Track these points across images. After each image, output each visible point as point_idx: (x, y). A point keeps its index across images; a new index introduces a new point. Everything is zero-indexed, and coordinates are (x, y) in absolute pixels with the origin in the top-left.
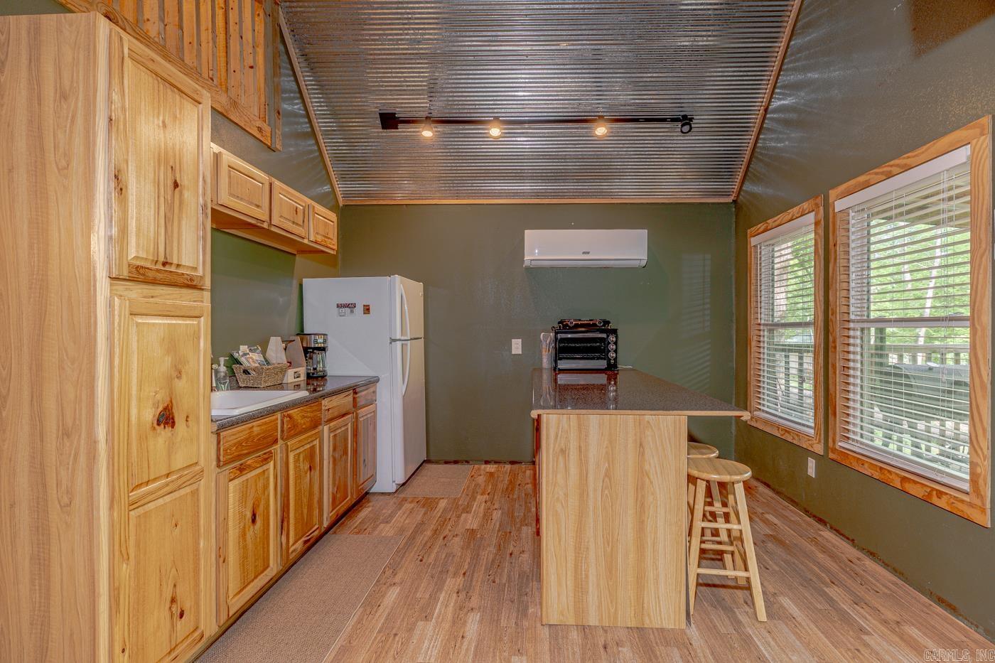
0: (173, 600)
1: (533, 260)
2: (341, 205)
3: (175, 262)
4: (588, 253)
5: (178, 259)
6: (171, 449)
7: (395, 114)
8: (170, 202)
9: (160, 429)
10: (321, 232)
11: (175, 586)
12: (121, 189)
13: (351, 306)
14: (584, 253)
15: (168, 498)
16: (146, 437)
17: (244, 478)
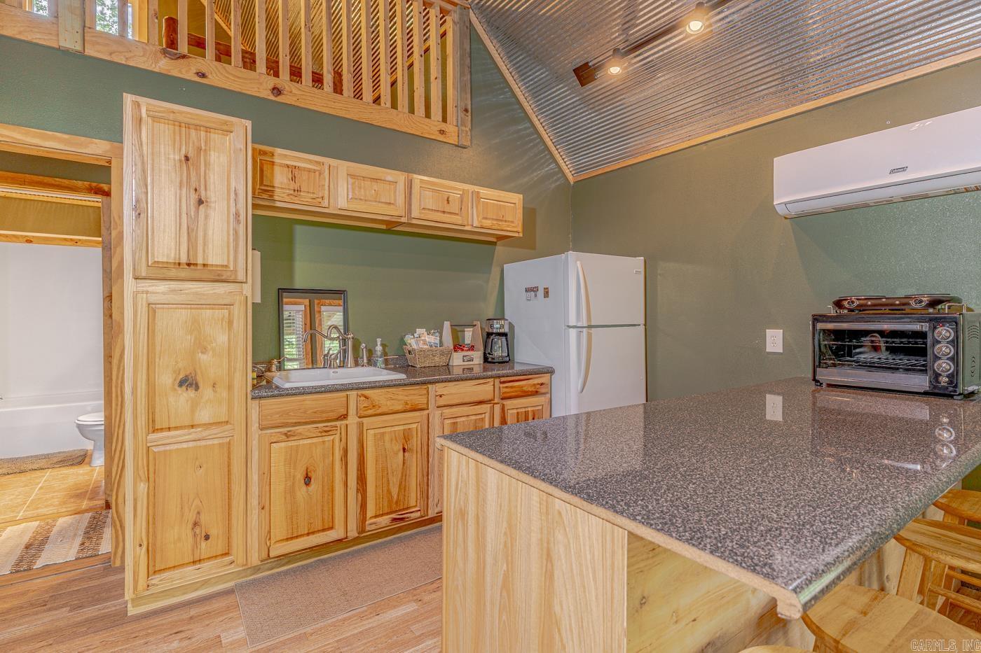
0: (195, 524)
1: (790, 202)
2: (572, 183)
3: (200, 261)
4: (904, 169)
5: (204, 259)
6: (194, 406)
7: (587, 63)
8: (193, 217)
9: (180, 390)
10: (490, 216)
11: (199, 513)
12: (139, 214)
13: (534, 290)
14: (893, 171)
15: (191, 444)
16: (166, 395)
17: (290, 444)
